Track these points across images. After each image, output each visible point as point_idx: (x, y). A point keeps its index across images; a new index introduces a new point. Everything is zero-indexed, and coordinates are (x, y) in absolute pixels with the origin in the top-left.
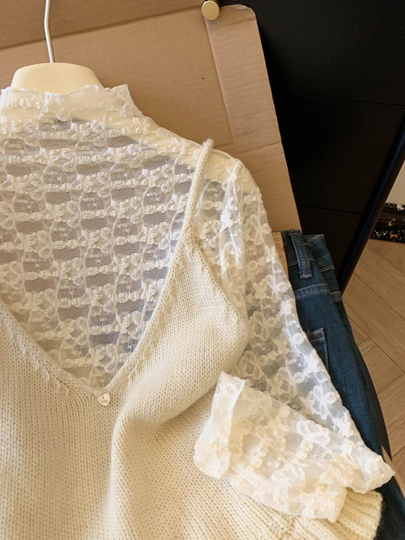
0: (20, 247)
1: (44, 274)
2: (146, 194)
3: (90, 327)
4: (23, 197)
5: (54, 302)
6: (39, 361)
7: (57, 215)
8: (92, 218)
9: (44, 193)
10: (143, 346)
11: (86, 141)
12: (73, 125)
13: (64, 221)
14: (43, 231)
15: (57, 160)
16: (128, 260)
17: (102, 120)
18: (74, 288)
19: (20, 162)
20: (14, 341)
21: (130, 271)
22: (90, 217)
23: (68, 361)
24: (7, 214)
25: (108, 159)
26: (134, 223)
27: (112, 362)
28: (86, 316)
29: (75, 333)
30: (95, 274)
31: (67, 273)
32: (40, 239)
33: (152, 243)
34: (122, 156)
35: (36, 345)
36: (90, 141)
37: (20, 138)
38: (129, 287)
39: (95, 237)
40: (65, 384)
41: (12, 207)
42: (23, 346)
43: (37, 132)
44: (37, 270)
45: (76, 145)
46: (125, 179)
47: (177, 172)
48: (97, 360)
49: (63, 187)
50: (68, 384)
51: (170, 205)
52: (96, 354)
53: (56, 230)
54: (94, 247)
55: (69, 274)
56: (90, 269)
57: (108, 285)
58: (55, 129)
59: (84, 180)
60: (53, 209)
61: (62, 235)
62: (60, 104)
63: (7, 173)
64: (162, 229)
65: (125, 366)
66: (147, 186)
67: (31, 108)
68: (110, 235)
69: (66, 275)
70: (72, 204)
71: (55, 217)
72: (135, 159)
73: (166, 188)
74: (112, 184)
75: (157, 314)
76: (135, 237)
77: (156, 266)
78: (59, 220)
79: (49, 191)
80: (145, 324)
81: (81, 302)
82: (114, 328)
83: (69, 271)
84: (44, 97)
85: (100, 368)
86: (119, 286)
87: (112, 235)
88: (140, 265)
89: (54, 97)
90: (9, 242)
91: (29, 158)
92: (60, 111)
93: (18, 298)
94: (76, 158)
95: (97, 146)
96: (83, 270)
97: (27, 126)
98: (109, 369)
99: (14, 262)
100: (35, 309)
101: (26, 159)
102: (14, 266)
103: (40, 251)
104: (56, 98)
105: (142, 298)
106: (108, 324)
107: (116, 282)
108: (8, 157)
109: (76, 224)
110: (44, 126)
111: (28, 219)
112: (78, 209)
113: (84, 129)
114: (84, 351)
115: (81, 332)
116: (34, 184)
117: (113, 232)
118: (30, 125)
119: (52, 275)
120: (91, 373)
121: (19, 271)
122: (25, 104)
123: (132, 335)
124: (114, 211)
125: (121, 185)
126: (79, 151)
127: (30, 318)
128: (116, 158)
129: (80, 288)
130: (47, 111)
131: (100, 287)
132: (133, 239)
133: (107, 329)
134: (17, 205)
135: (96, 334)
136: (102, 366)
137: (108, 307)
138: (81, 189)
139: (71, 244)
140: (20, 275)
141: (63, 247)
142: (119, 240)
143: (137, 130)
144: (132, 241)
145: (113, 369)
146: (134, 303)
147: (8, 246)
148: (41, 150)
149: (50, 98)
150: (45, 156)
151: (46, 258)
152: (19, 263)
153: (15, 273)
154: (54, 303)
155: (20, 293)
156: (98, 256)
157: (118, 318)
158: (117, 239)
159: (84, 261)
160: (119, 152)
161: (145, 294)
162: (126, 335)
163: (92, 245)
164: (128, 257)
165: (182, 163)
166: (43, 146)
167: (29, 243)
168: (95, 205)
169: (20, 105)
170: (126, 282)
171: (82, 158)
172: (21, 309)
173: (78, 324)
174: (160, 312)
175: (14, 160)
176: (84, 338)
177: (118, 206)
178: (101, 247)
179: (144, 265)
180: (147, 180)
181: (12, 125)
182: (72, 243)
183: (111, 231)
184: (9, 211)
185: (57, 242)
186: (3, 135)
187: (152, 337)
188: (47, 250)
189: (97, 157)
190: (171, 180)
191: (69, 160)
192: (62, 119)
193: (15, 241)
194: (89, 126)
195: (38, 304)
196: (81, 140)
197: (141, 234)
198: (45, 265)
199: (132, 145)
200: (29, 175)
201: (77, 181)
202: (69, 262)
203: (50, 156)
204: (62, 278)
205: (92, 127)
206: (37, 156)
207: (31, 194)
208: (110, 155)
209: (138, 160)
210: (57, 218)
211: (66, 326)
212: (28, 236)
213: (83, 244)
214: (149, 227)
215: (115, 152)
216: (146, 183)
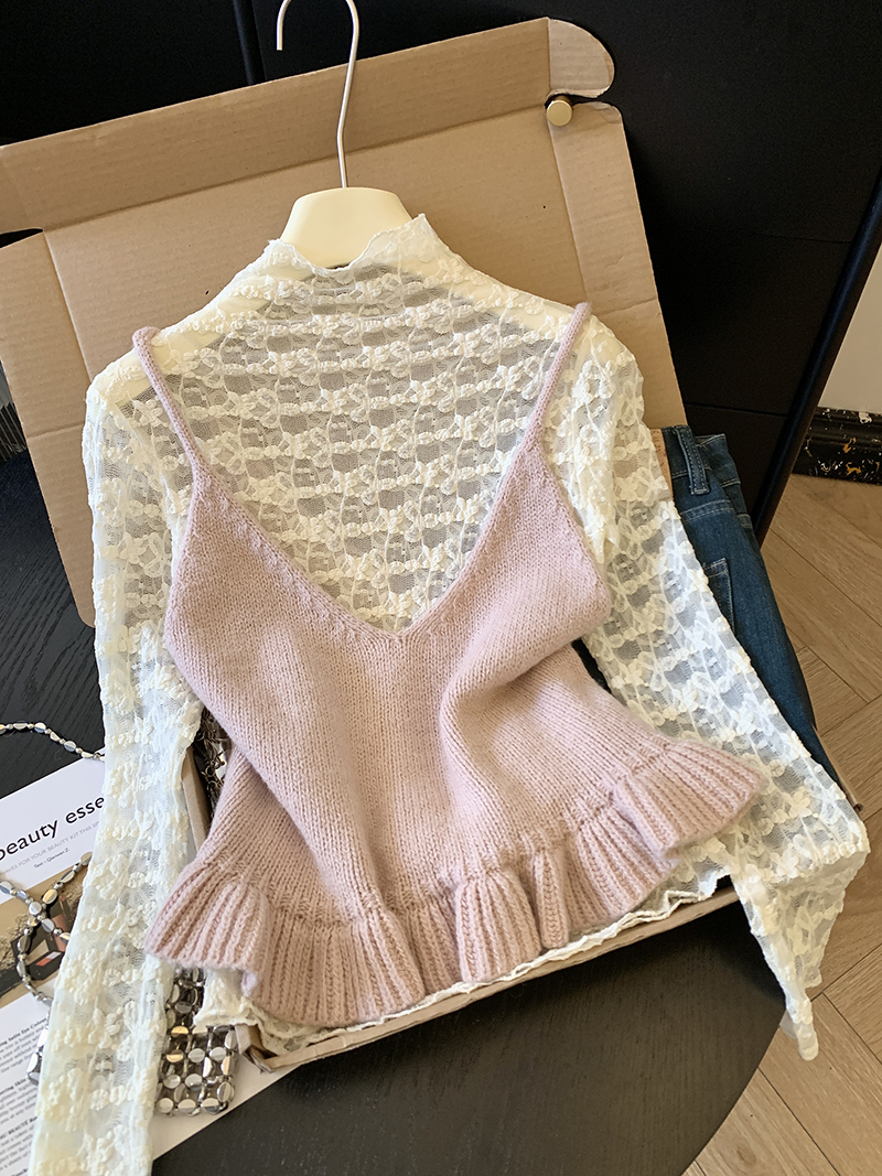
0: (288, 452)
1: (322, 490)
2: (460, 368)
3: (389, 563)
4: (291, 381)
7: (336, 404)
8: (385, 406)
9: (317, 375)
13: (346, 413)
16: (435, 465)
21: (440, 481)
22: (382, 406)
24: (268, 406)
25: (407, 322)
26: (443, 411)
30: (391, 488)
31: (352, 487)
32: (313, 440)
33: (470, 438)
34: (427, 316)
39: (389, 434)
41: (274, 395)
44: (312, 484)
46: (430, 349)
47: (504, 334)
49: (344, 364)
51: (496, 380)
53: (335, 426)
54: (389, 449)
55: (355, 489)
56: (384, 480)
59: (372, 353)
60: (331, 397)
61: (342, 434)
64: (484, 417)
66: (462, 356)
68: (410, 430)
69: (352, 490)
70: (356, 389)
71: (334, 407)
72: (443, 319)
73: (488, 357)
74: (412, 357)
76: (445, 431)
78: (340, 412)
79: (324, 371)
81: (374, 528)
86: (424, 504)
87: (413, 431)
88: (454, 472)
90: (273, 447)
96: (374, 482)
103: (315, 456)
109: (363, 416)
112: (364, 396)
116: (304, 362)
117: (413, 426)
119: (332, 491)
121: (288, 486)
124: (414, 396)
125: (426, 357)
128: (417, 321)
131: (399, 507)
132: (442, 434)
134: (281, 392)
138: (368, 366)
139: (356, 446)
140: (290, 492)
141: (346, 451)
142: (422, 438)
143: (444, 278)
144: (441, 438)
147: (272, 451)
151: (324, 467)
153: (284, 489)
158: (420, 436)
160: (422, 312)
163: (386, 446)
164: (435, 461)
167: (301, 446)
168: (388, 388)
173: (372, 559)
177: (421, 388)
178: (397, 449)
179: (459, 471)
180: (462, 348)
182: (358, 443)
183: (411, 424)
184: (272, 401)
185: (338, 444)
188: (324, 456)
193: (281, 443)
197: (454, 427)
199: (438, 300)
201: (364, 355)
202: (355, 471)
207: (300, 377)
208: (409, 317)
209: (448, 321)
210: (337, 409)
211: (356, 564)
212: (297, 436)
213: (373, 445)
214: (465, 415)
215: (416, 312)
216: (461, 352)
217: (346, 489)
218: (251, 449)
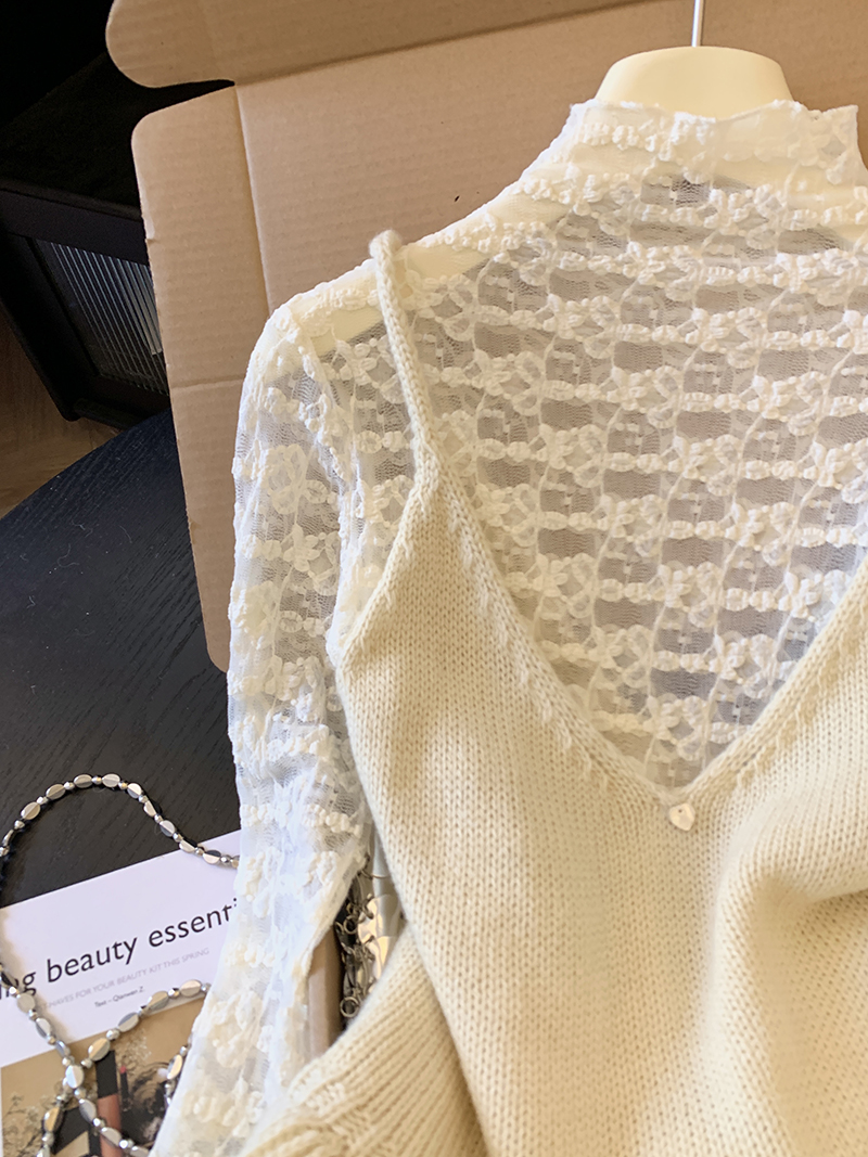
0: (540, 456)
1: (578, 521)
2: (839, 370)
3: (656, 649)
4: (571, 347)
5: (590, 583)
6: (552, 704)
7: (631, 393)
8: (704, 410)
9: (613, 343)
10: (780, 717)
11: (733, 233)
12: (714, 194)
13: (642, 410)
14: (593, 428)
15: (662, 272)
16: (763, 515)
17: (781, 188)
18: (634, 559)
19: (583, 268)
20: (506, 652)
21: (763, 541)
22: (701, 408)
23: (603, 714)
24: (529, 380)
25: (776, 280)
26: (795, 432)
27: (694, 737)
28: (650, 626)
29: (623, 659)
30: (684, 537)
31: (625, 526)
32: (583, 443)
33: (830, 483)
34: (811, 274)
35: (549, 668)
36: (742, 233)
37: (595, 215)
38: (753, 578)
39: (701, 454)
40: (600, 764)
41: (541, 365)
42: (523, 666)
43: (636, 203)
44: (566, 510)
45: (706, 242)
48: (663, 727)
49: (657, 333)
50: (607, 766)
52: (663, 713)
53: (620, 427)
54: (695, 476)
55: (629, 529)
56: (676, 523)
57: (709, 565)
58: (676, 199)
59: (706, 322)
60: (626, 382)
61: (628, 442)
62: (702, 143)
63: (548, 291)
64: (860, 454)
65: (731, 751)
66: (849, 349)
67: (635, 148)
68: (735, 453)
69: (623, 530)
70: (667, 374)
71: (626, 398)
72: (837, 284)
74: (768, 338)
75: (823, 649)
76: (790, 465)
77: (829, 539)
78: (633, 407)
79: (625, 339)
80: (778, 667)
81: (644, 593)
82: (707, 663)
83: (631, 521)
84: (670, 124)
85: (667, 745)
86: (733, 571)
87: (740, 455)
88: (789, 533)
89: (698, 123)
90: (521, 443)
91: (603, 261)
92: (694, 159)
93: (519, 565)
94: (702, 272)
95: (753, 246)
96: (660, 524)
97: (618, 188)
98: (687, 750)
99: (524, 486)
100: (552, 592)
101: (596, 263)
102: (524, 494)
103: (579, 469)
104: (698, 128)
105: (781, 606)
106: (695, 652)
107: (727, 561)
108: (560, 256)
109: (667, 419)
110: (653, 192)
111: (568, 397)
112: (676, 388)
113: (738, 205)
114: (638, 701)
115: (635, 658)
116: (598, 320)
117: (742, 448)
118: (623, 187)
119: (594, 526)
120: (649, 751)
121: (531, 507)
122: (623, 140)
123: (745, 686)
124: (756, 401)
125: (788, 343)
126: (709, 254)
127: (539, 609)
128: (794, 279)
129: (645, 562)
130: (667, 159)
131: (691, 568)
132: (784, 470)
133: (692, 663)
134: (553, 363)
135: (667, 670)
136: (674, 741)
137: (700, 614)
138: (694, 342)
139: (645, 463)
140: (531, 516)
141: (627, 468)
142: (751, 469)
143: (859, 216)
144: (782, 474)
145: (697, 754)
146: (759, 615)
147: (518, 450)
148: (629, 246)
149: (686, 126)
150: (638, 260)
151: (589, 486)
152: (534, 491)
153: (524, 510)
154: (588, 586)
155: (528, 553)
156: (697, 497)
157: (718, 641)
158: (750, 464)
159: (666, 504)
160: (804, 266)
161: (790, 599)
162: (732, 684)
163: (691, 471)
164: (765, 508)
166: (635, 239)
167: (563, 450)
168: (716, 381)
169: (611, 141)
170: (749, 565)
171: (717, 273)
172: (523, 587)
173: (630, 640)
174: (832, 648)
175: (571, 262)
176: (640, 674)
177: (768, 391)
178: (708, 478)
179: (797, 532)
180: (852, 336)
181: (588, 184)
182: (649, 461)
183: (739, 445)
184: (537, 375)
185: (617, 456)
186: (563, 205)
187: (803, 699)
188: (594, 470)
189: (751, 273)
191: (685, 274)
192: (694, 179)
193: (535, 439)
194: (751, 199)
195: (559, 583)
196: (723, 232)
197: (805, 462)
198: (584, 502)
199: (835, 251)
200: (591, 299)
201: (692, 323)
202: (634, 501)
203: (648, 260)
204: (613, 534)
205: (756, 201)
206: (620, 257)
207: (586, 343)
208: (781, 271)
209: (844, 287)
210: (630, 401)
212: (562, 433)
213: (672, 466)
215: (794, 265)
216: (849, 344)
217: (615, 525)
218: (490, 442)
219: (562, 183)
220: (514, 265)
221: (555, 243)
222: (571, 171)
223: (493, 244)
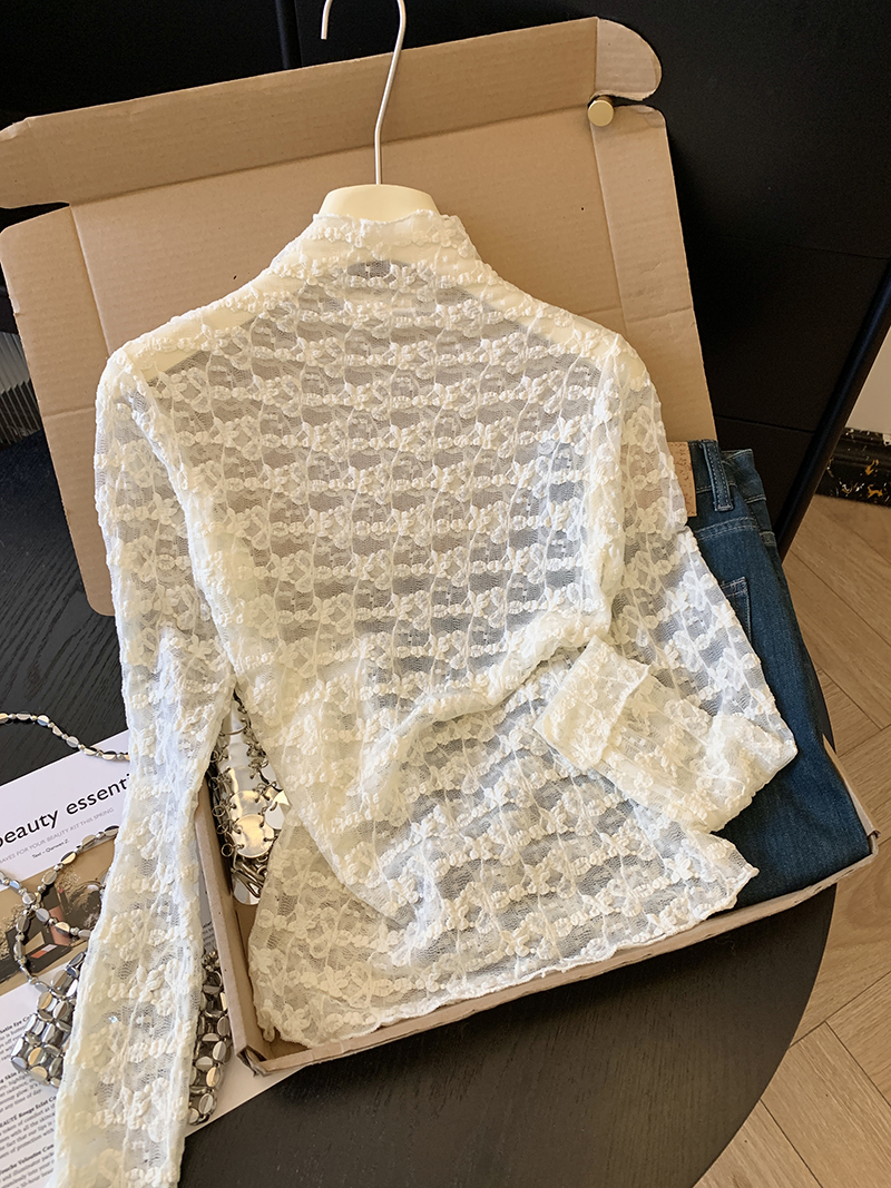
0: (305, 443)
1: (335, 485)
2: (484, 376)
3: (396, 564)
4: (316, 371)
5: (348, 525)
7: (359, 399)
8: (406, 407)
9: (343, 368)
11: (408, 292)
12: (392, 268)
13: (368, 409)
14: (338, 423)
15: (368, 321)
16: (452, 471)
17: (432, 260)
18: (375, 507)
19: (317, 321)
21: (455, 488)
22: (404, 406)
24: (292, 394)
25: (437, 323)
26: (464, 417)
27: (423, 616)
28: (389, 550)
29: (375, 573)
30: (405, 490)
31: (366, 485)
32: (333, 433)
33: (489, 447)
34: (456, 318)
36: (413, 291)
37: (321, 285)
38: (452, 512)
39: (409, 435)
41: (299, 384)
43: (344, 276)
44: (326, 478)
45: (393, 299)
46: (456, 354)
47: (531, 344)
48: (403, 612)
49: (370, 360)
51: (517, 393)
52: (402, 603)
53: (355, 421)
54: (407, 450)
55: (369, 487)
56: (399, 481)
57: (423, 506)
58: (369, 272)
59: (399, 351)
60: (355, 392)
61: (362, 430)
62: (380, 236)
63: (297, 336)
64: (505, 427)
66: (487, 362)
67: (340, 240)
68: (429, 433)
69: (366, 487)
70: (380, 385)
71: (356, 402)
72: (473, 324)
73: (513, 367)
74: (438, 359)
76: (464, 437)
77: (493, 482)
78: (361, 408)
79: (350, 365)
80: (472, 565)
81: (384, 528)
82: (428, 569)
83: (370, 482)
84: (358, 225)
87: (433, 434)
88: (470, 480)
89: (376, 225)
90: (291, 436)
91: (330, 316)
92: (377, 246)
94: (392, 320)
96: (389, 483)
97: (332, 266)
99: (296, 464)
100: (321, 534)
101: (325, 317)
102: (297, 470)
104: (376, 228)
105: (470, 527)
106: (420, 563)
107: (434, 502)
108: (302, 313)
109: (384, 414)
110: (356, 270)
111: (318, 404)
112: (387, 394)
113: (407, 273)
114: (385, 598)
115: (382, 571)
116: (332, 353)
117: (433, 429)
118: (336, 267)
119: (346, 487)
120: (395, 627)
121: (302, 478)
122: (332, 236)
123: (453, 580)
124: (437, 399)
125: (450, 361)
126: (396, 306)
127: (314, 545)
128: (448, 322)
129: (383, 508)
130: (360, 246)
131: (412, 509)
132: (461, 441)
133: (418, 570)
134: (306, 382)
135: (403, 577)
136: (410, 620)
137: (421, 537)
138: (394, 364)
139: (374, 444)
140: (303, 484)
141: (363, 448)
142: (441, 442)
143: (479, 278)
144: (460, 444)
145: (426, 626)
146: (457, 534)
147: (289, 440)
148: (345, 305)
149: (369, 227)
150: (352, 313)
151: (340, 461)
152: (302, 467)
153: (297, 480)
154: (347, 527)
155: (303, 509)
156: (410, 463)
157: (433, 554)
158: (439, 440)
159: (391, 469)
160: (453, 312)
161: (475, 522)
162: (444, 580)
163: (404, 446)
164: (452, 467)
165: (539, 330)
166: (348, 299)
167: (318, 439)
168: (412, 388)
169: (324, 237)
170: (449, 504)
171: (402, 319)
172: (302, 532)
173: (378, 560)
175: (309, 317)
176: (386, 581)
177: (444, 392)
178: (416, 450)
179: (475, 479)
180: (487, 355)
181: (313, 266)
182: (377, 442)
183: (431, 427)
184: (296, 390)
185: (356, 440)
186: (300, 279)
188: (341, 451)
189: (422, 319)
190: (521, 355)
191: (382, 322)
192: (379, 258)
193: (300, 433)
194: (415, 270)
195: (327, 527)
196: (401, 290)
197: (473, 435)
199: (469, 301)
200: (325, 340)
201: (390, 352)
202: (370, 469)
203: (358, 313)
204: (360, 491)
205: (418, 271)
206: (340, 313)
207: (326, 368)
208: (440, 316)
209: (477, 326)
210: (359, 404)
211: (363, 562)
212: (317, 428)
213: (392, 444)
214: (485, 423)
215: (447, 313)
216: (486, 360)
217: (360, 485)
218: (268, 436)
219: (298, 265)
220: (273, 319)
221: (297, 305)
222: (302, 258)
223: (257, 307)
